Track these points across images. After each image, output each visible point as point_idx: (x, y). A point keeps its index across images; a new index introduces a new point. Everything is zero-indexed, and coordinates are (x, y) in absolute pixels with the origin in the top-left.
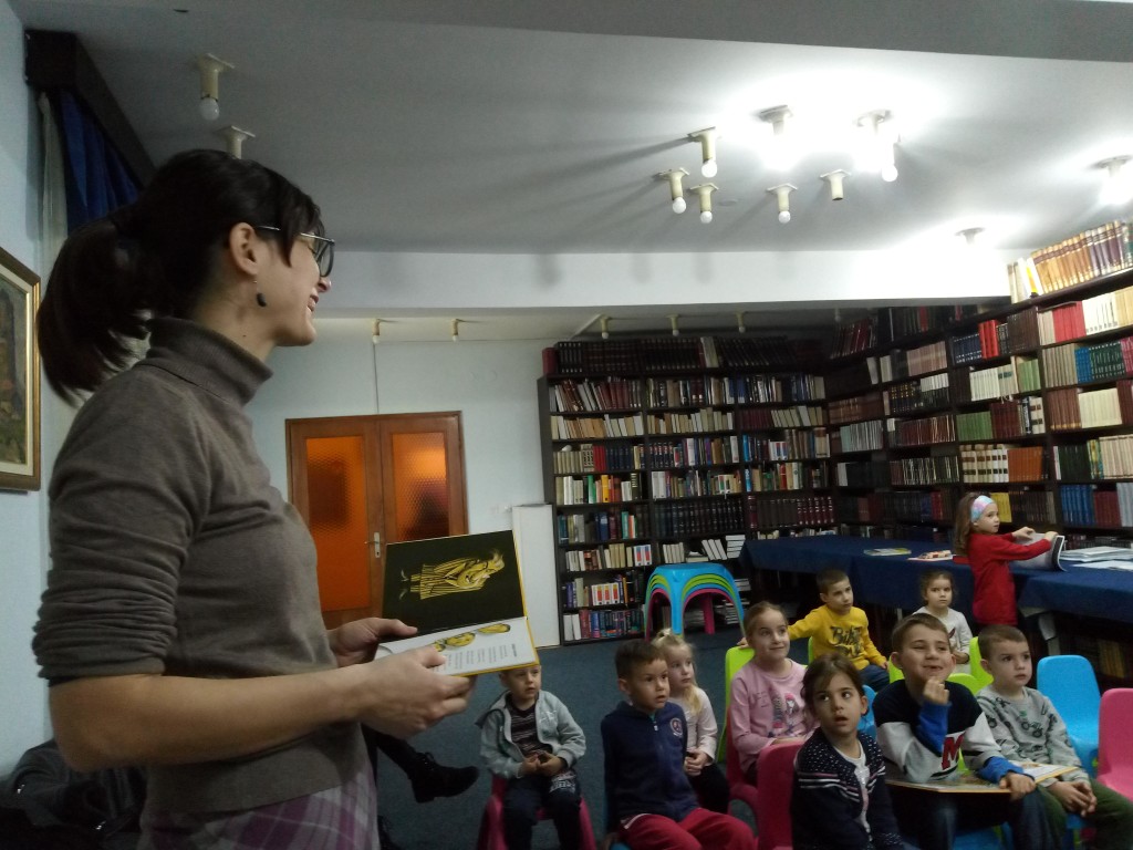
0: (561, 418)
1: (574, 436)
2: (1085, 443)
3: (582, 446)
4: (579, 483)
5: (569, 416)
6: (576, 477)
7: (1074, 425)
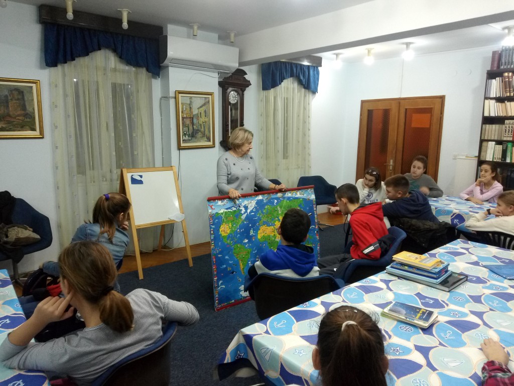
0: (494, 101)
1: (501, 114)
3: (506, 122)
4: (500, 148)
5: (500, 100)
6: (499, 142)
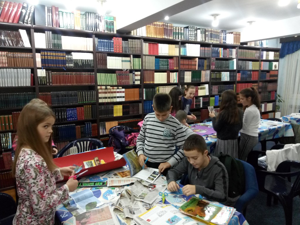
2: (155, 88)
7: (152, 82)
